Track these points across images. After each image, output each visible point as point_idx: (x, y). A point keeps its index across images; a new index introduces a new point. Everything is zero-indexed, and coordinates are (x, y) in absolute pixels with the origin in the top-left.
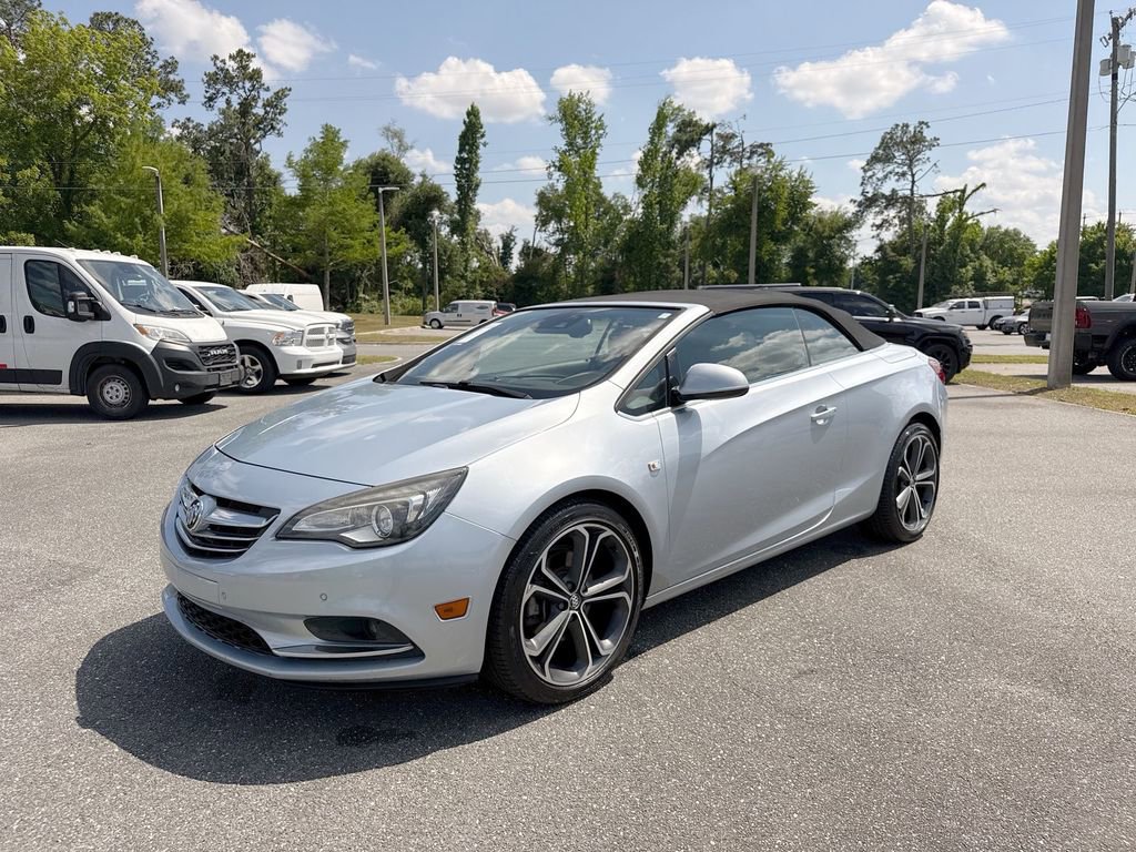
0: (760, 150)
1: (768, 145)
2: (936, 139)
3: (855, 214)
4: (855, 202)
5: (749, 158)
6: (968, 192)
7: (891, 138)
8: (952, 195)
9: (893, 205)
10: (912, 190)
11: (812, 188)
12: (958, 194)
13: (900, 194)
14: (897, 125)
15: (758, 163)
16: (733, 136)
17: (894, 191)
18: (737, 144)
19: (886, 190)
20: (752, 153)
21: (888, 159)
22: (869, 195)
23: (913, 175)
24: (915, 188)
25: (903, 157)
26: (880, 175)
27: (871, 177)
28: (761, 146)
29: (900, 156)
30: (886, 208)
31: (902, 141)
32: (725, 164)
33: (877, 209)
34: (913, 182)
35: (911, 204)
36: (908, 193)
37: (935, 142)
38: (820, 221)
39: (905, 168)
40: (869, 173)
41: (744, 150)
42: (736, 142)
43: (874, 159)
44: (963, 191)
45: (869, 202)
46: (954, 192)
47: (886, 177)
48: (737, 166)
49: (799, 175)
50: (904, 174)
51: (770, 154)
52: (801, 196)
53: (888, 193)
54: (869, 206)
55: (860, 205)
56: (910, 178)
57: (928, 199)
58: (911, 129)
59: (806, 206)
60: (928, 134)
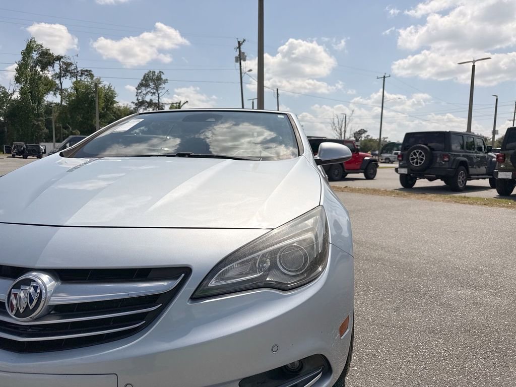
0: (86, 73)
1: (90, 71)
2: (167, 80)
3: (135, 109)
4: (134, 103)
5: (80, 76)
6: (181, 104)
7: (148, 76)
8: (175, 105)
9: (151, 107)
10: (158, 100)
11: (115, 94)
12: (178, 104)
13: (154, 101)
14: (150, 71)
15: (85, 79)
16: (71, 64)
17: (151, 100)
18: (73, 68)
19: (148, 99)
20: (82, 74)
21: (147, 86)
22: (140, 101)
23: (158, 94)
24: (160, 100)
25: (153, 86)
26: (144, 92)
27: (140, 93)
28: (87, 71)
29: (152, 85)
30: (148, 107)
31: (152, 79)
32: (68, 78)
33: (144, 108)
34: (159, 97)
35: (158, 106)
36: (157, 101)
37: (166, 81)
38: (119, 110)
39: (155, 91)
40: (140, 91)
41: (77, 72)
42: (73, 67)
43: (141, 85)
44: (180, 103)
45: (140, 104)
46: (176, 103)
47: (147, 93)
48: (74, 80)
49: (109, 87)
50: (154, 93)
51: (91, 76)
52: (110, 97)
53: (148, 100)
54: (140, 106)
55: (136, 104)
56: (157, 95)
57: (165, 105)
58: (156, 74)
59: (113, 102)
60: (164, 77)
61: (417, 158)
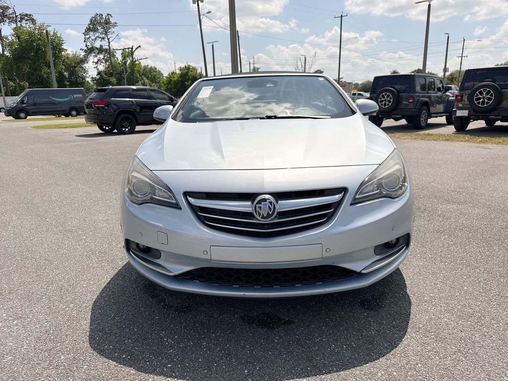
0: (26, 18)
1: (30, 15)
2: (116, 23)
3: (84, 56)
4: (83, 50)
5: (20, 21)
6: (134, 49)
7: (95, 20)
8: (127, 50)
9: (101, 53)
10: (109, 46)
11: (63, 41)
12: (130, 49)
13: (104, 47)
14: (97, 14)
15: (26, 25)
16: (8, 8)
17: (101, 46)
18: (11, 12)
19: (97, 44)
20: (22, 19)
21: (95, 30)
22: (89, 47)
23: (108, 39)
24: (110, 46)
25: (102, 30)
26: (93, 38)
27: (88, 38)
28: (26, 15)
29: (100, 29)
30: (98, 54)
31: (100, 22)
32: (7, 24)
33: (94, 54)
34: (109, 42)
35: (110, 53)
36: (108, 47)
37: (115, 25)
38: (68, 58)
39: (104, 35)
40: (88, 36)
41: (16, 16)
42: (10, 11)
43: (88, 30)
44: (132, 48)
45: (90, 51)
46: (128, 48)
47: (96, 39)
48: (14, 25)
49: (54, 33)
50: (103, 38)
51: (33, 21)
52: (57, 44)
53: (98, 46)
54: (90, 53)
55: (86, 51)
56: (107, 40)
57: (117, 51)
58: (104, 17)
59: (61, 50)
60: (112, 20)
61: (385, 100)
